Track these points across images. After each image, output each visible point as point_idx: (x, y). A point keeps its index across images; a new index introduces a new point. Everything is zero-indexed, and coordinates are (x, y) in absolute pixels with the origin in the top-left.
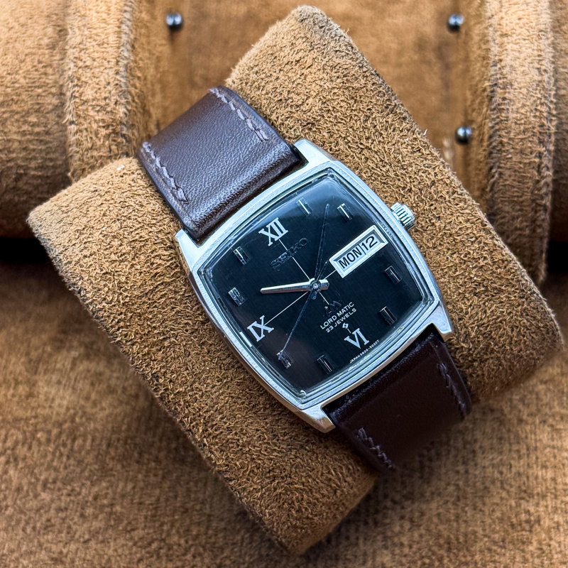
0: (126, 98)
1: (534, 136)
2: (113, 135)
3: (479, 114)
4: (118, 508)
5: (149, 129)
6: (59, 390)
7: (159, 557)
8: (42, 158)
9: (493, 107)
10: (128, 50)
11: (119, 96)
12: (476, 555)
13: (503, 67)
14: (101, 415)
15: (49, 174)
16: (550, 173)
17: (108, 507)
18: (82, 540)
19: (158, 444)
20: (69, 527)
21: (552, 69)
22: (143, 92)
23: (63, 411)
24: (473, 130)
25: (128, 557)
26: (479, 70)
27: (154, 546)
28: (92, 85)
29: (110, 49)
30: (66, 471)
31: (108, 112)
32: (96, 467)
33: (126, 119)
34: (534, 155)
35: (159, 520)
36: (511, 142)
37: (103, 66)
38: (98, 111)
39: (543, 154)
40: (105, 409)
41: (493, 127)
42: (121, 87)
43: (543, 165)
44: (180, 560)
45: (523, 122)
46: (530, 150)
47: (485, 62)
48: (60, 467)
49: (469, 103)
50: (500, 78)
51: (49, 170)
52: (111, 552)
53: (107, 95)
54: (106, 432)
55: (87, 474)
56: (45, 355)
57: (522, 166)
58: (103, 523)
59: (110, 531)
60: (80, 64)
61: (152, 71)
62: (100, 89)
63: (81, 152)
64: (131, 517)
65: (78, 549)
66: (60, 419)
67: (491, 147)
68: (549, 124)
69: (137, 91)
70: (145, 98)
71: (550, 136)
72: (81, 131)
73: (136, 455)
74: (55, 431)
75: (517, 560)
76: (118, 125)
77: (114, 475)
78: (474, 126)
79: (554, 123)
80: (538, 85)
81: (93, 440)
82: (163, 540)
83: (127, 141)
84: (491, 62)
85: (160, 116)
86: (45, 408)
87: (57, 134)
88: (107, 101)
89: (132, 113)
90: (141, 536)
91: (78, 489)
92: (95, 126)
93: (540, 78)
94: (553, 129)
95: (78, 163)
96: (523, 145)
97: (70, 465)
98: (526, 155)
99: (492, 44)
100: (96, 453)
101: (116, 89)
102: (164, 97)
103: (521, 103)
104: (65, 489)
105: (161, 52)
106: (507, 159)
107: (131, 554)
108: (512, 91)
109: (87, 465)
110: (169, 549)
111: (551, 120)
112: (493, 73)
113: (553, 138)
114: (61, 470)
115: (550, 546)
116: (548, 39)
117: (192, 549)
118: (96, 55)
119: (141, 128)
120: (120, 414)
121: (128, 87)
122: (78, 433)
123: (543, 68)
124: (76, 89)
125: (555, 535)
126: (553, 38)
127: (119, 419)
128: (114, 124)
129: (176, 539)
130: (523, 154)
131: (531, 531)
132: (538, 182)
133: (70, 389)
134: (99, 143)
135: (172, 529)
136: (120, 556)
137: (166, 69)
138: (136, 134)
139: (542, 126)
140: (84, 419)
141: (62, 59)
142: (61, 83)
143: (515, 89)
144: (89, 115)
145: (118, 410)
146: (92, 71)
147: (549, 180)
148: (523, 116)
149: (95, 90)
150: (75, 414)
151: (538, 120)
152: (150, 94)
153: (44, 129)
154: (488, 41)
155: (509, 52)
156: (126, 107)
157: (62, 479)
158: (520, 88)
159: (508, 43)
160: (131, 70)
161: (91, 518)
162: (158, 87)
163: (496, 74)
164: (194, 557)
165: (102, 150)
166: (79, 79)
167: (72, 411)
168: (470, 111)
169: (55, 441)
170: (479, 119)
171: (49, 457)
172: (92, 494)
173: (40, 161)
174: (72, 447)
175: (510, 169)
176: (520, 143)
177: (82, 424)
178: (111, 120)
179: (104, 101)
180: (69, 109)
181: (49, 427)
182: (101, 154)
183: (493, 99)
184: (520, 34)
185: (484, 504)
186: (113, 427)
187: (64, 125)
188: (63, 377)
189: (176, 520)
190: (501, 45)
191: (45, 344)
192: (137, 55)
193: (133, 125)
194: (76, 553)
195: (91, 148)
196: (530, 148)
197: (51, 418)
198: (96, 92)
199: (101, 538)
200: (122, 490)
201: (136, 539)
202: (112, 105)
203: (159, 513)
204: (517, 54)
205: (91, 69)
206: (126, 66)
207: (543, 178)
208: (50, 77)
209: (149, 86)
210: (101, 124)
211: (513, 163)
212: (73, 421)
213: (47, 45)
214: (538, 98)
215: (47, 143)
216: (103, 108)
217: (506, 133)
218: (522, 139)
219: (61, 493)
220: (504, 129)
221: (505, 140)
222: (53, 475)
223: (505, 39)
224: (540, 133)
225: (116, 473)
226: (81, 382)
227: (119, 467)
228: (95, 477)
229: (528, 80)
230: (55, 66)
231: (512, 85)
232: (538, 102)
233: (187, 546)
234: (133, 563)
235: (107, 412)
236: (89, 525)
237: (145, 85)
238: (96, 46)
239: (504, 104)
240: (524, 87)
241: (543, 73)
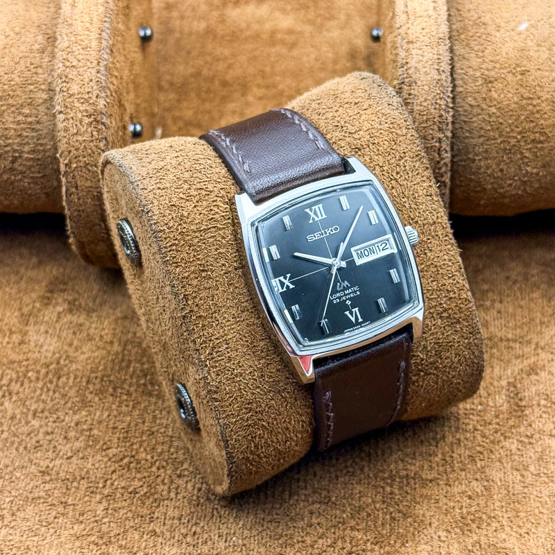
0: (105, 93)
1: (434, 124)
2: (94, 123)
4: (95, 432)
5: (124, 120)
6: (46, 338)
7: (129, 469)
8: (34, 143)
10: (107, 53)
11: (100, 91)
12: (391, 464)
13: (409, 68)
14: (83, 357)
15: (40, 157)
16: (449, 155)
17: (87, 431)
18: (65, 457)
19: (130, 381)
20: (55, 447)
21: (449, 70)
22: (119, 89)
23: (49, 355)
25: (104, 469)
26: (391, 71)
27: (126, 460)
28: (77, 82)
29: (93, 52)
30: (53, 403)
31: (90, 104)
32: (78, 399)
33: (105, 110)
34: (435, 140)
35: (129, 441)
37: (86, 66)
38: (82, 103)
39: (442, 139)
40: (85, 353)
42: (101, 83)
43: (442, 149)
44: (147, 472)
45: (425, 113)
46: (431, 136)
47: (395, 64)
48: (47, 399)
50: (407, 77)
51: (40, 153)
52: (89, 466)
53: (89, 90)
54: (86, 371)
55: (69, 405)
56: (35, 310)
58: (83, 443)
59: (89, 450)
60: (68, 64)
61: (126, 72)
62: (84, 85)
63: (68, 136)
64: (107, 439)
65: (61, 464)
66: (48, 361)
68: (447, 115)
69: (115, 87)
70: (121, 94)
71: (447, 125)
72: (68, 119)
73: (111, 390)
74: (43, 371)
75: (425, 468)
76: (98, 114)
77: (92, 406)
79: (451, 114)
80: (437, 83)
81: (75, 378)
82: (133, 456)
83: (106, 128)
84: (399, 64)
85: (133, 111)
86: (34, 352)
87: (46, 123)
88: (90, 94)
89: (110, 105)
90: (114, 453)
91: (62, 417)
92: (80, 115)
93: (439, 78)
94: (450, 119)
95: (65, 145)
96: (426, 132)
97: (55, 398)
98: (429, 140)
99: (400, 49)
100: (77, 389)
101: (97, 85)
102: (137, 96)
103: (424, 97)
104: (51, 417)
107: (106, 467)
108: (416, 88)
109: (70, 398)
110: (137, 463)
111: (448, 112)
112: (400, 73)
113: (450, 126)
114: (48, 402)
115: (452, 457)
116: (446, 45)
117: (157, 463)
118: (80, 57)
119: (118, 119)
120: (98, 357)
121: (107, 84)
122: (62, 373)
123: (442, 69)
124: (64, 84)
125: (457, 449)
126: (450, 45)
127: (97, 361)
128: (96, 114)
129: (143, 455)
131: (437, 446)
132: (439, 162)
133: (56, 337)
134: (82, 130)
135: (140, 447)
136: (97, 469)
137: (138, 72)
138: (114, 122)
139: (441, 116)
140: (67, 362)
141: (50, 61)
142: (49, 81)
143: (419, 86)
144: (74, 106)
145: (96, 354)
146: (78, 70)
147: (448, 160)
148: (425, 109)
149: (80, 85)
150: (60, 358)
151: (438, 111)
152: (125, 91)
153: (35, 119)
154: (397, 47)
155: (415, 56)
156: (105, 100)
157: (49, 409)
159: (414, 49)
160: (109, 70)
161: (73, 440)
162: (131, 86)
163: (403, 74)
164: (158, 469)
165: (85, 135)
166: (66, 77)
167: (57, 355)
169: (43, 379)
171: (38, 392)
172: (74, 421)
173: (32, 146)
174: (57, 383)
176: (424, 131)
177: (66, 366)
178: (93, 111)
179: (87, 95)
180: (58, 101)
181: (38, 368)
182: (84, 138)
184: (423, 41)
186: (91, 368)
187: (54, 116)
188: (50, 328)
189: (144, 441)
190: (407, 51)
191: (34, 302)
192: (115, 58)
193: (111, 115)
194: (61, 467)
195: (76, 134)
196: (431, 134)
197: (40, 360)
198: (81, 87)
199: (81, 455)
200: (99, 417)
201: (111, 455)
202: (94, 98)
203: (130, 435)
204: (421, 58)
205: (77, 68)
206: (106, 66)
207: (442, 159)
208: (40, 76)
209: (124, 84)
210: (84, 114)
212: (58, 363)
213: (38, 50)
214: (438, 94)
215: (37, 131)
216: (86, 101)
218: (425, 127)
219: (47, 420)
222: (42, 406)
223: (411, 46)
224: (440, 122)
225: (94, 404)
226: (65, 331)
227: (97, 399)
228: (76, 408)
229: (429, 79)
230: (45, 67)
231: (416, 83)
232: (438, 97)
233: (153, 460)
234: (108, 474)
235: (86, 356)
236: (71, 445)
237: (121, 83)
238: (81, 50)
239: (410, 99)
240: (426, 84)
241: (442, 73)
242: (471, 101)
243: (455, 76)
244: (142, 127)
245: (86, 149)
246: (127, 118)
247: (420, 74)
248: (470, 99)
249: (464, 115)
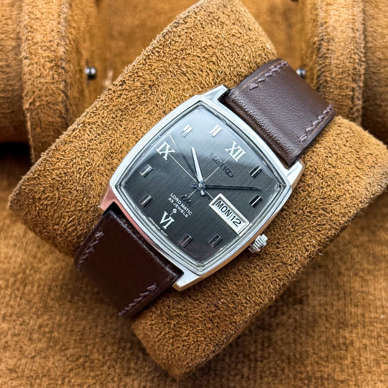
0: (65, 41)
1: (349, 76)
2: (55, 67)
3: (311, 60)
4: (56, 334)
5: (81, 65)
6: (15, 251)
7: (84, 368)
8: (5, 84)
9: (320, 55)
10: (67, 8)
11: (60, 40)
12: (308, 366)
13: (327, 27)
14: (45, 268)
15: (9, 96)
16: (360, 102)
17: (48, 333)
18: (30, 356)
19: (85, 289)
20: (21, 347)
21: (362, 29)
22: (77, 38)
23: (17, 265)
24: (307, 71)
25: (63, 368)
26: (311, 29)
27: (81, 361)
28: (41, 32)
29: (54, 6)
30: (19, 308)
31: (52, 51)
32: (41, 305)
33: (65, 56)
34: (349, 90)
35: (84, 343)
36: (333, 80)
37: (48, 18)
38: (45, 50)
39: (355, 89)
40: (47, 264)
41: (320, 70)
42: (61, 33)
43: (355, 97)
44: (99, 370)
45: (341, 66)
46: (346, 86)
47: (315, 23)
48: (15, 305)
49: (304, 52)
50: (326, 35)
51: (9, 92)
52: (50, 365)
53: (51, 39)
54: (48, 281)
55: (34, 310)
56: (5, 226)
57: (340, 97)
58: (45, 344)
59: (50, 350)
60: (33, 16)
61: (83, 24)
62: (46, 34)
63: (32, 79)
64: (65, 341)
65: (26, 363)
66: (16, 271)
67: (319, 84)
68: (360, 68)
69: (73, 36)
70: (78, 42)
71: (360, 76)
72: (32, 64)
73: (69, 297)
74: (12, 280)
75: (337, 370)
76: (59, 60)
77: (53, 311)
78: (308, 68)
79: (363, 67)
80: (352, 40)
81: (39, 286)
82: (87, 356)
83: (65, 72)
85: (88, 56)
86: (4, 263)
87: (16, 67)
88: (52, 43)
89: (69, 52)
90: (72, 354)
91: (27, 321)
92: (42, 61)
93: (353, 35)
94: (362, 72)
95: (30, 87)
96: (341, 82)
97: (22, 304)
98: (343, 89)
99: (320, 11)
100: (41, 295)
101: (58, 35)
102: (92, 44)
103: (340, 53)
104: (18, 320)
105: (90, 12)
106: (330, 92)
107: (64, 366)
108: (333, 44)
109: (34, 303)
110: (91, 363)
111: (361, 65)
112: (320, 31)
113: (362, 78)
114: (16, 307)
115: (360, 360)
116: (359, 7)
117: (108, 363)
118: (44, 10)
119: (76, 64)
120: (58, 268)
121: (66, 34)
122: (28, 282)
123: (356, 28)
124: (30, 34)
125: (364, 353)
126: (363, 7)
127: (57, 271)
128: (56, 60)
129: (96, 355)
130: (341, 89)
131: (346, 350)
132: (352, 108)
133: (23, 250)
134: (45, 73)
135: (93, 348)
136: (57, 367)
137: (93, 24)
138: (72, 67)
139: (355, 69)
140: (32, 272)
141: (19, 14)
142: (18, 31)
143: (336, 43)
144: (38, 53)
145: (57, 265)
146: (41, 22)
147: (359, 107)
148: (341, 62)
149: (44, 35)
150: (26, 268)
151: (352, 65)
152: (81, 40)
153: (5, 63)
154: (317, 9)
155: (332, 16)
156: (65, 48)
157: (16, 313)
158: (340, 42)
159: (332, 10)
160: (69, 21)
161: (37, 341)
162: (87, 36)
163: (323, 32)
164: (109, 368)
165: (47, 78)
166: (31, 27)
167: (24, 266)
168: (304, 58)
169: (12, 286)
170: (311, 64)
171: (7, 298)
172: (37, 324)
173: (2, 86)
174: (24, 291)
175: (332, 99)
176: (340, 81)
177: (31, 275)
178: (54, 57)
179: (49, 43)
180: (24, 49)
181: (8, 276)
182: (47, 81)
183: (321, 50)
184: (340, 4)
185: (314, 331)
186: (53, 277)
187: (21, 61)
188: (18, 242)
189: (97, 343)
190: (326, 11)
191: (5, 218)
192: (73, 11)
193: (69, 61)
194: (26, 365)
195: (40, 77)
196: (346, 84)
197: (9, 270)
198: (44, 37)
199: (43, 355)
200: (59, 321)
201: (68, 355)
202: (55, 46)
203: (85, 337)
204: (338, 18)
205: (40, 20)
206: (65, 19)
207: (355, 106)
208: (10, 27)
209: (81, 34)
210: (47, 59)
211: (334, 95)
212: (24, 273)
213: (8, 4)
214: (352, 49)
215: (8, 73)
216: (48, 48)
217: (329, 74)
218: (341, 78)
219: (15, 323)
220: (328, 71)
221: (329, 79)
222: (10, 310)
223: (329, 7)
224: (353, 74)
225: (54, 309)
226: (31, 245)
227: (57, 305)
228: (40, 313)
229: (345, 36)
230: (14, 19)
231: (333, 40)
232: (352, 52)
233: (104, 360)
234: (66, 372)
235: (49, 266)
236: (35, 346)
237: (79, 33)
238: (44, 4)
239: (328, 53)
240: (343, 41)
241: (356, 32)
242: (379, 55)
243: (366, 33)
244: (96, 71)
245: (48, 90)
246: (83, 63)
247: (337, 32)
248: (378, 53)
249: (373, 67)
